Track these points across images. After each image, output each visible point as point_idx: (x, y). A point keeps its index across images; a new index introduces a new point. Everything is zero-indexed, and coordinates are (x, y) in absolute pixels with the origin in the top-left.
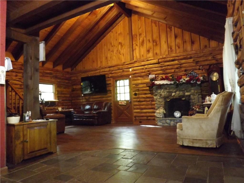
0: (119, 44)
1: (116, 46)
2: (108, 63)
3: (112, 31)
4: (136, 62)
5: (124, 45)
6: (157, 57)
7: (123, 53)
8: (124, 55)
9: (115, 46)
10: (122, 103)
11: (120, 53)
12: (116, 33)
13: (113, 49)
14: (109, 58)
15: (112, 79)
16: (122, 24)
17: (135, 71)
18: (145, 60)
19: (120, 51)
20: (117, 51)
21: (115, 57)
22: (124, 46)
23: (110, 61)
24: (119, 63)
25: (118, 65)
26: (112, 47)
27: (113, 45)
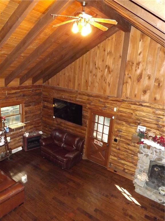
0: (106, 68)
1: (101, 69)
2: (87, 89)
3: (98, 45)
4: (124, 102)
5: (112, 71)
6: (155, 104)
7: (109, 83)
8: (110, 86)
9: (99, 69)
10: (98, 143)
11: (105, 80)
12: (105, 50)
13: (97, 72)
14: (90, 83)
15: (89, 111)
16: (114, 39)
17: (121, 112)
18: (138, 103)
19: (105, 78)
20: (102, 76)
21: (98, 83)
22: (112, 73)
23: (90, 86)
24: (101, 93)
25: (100, 97)
26: (96, 70)
27: (98, 67)
